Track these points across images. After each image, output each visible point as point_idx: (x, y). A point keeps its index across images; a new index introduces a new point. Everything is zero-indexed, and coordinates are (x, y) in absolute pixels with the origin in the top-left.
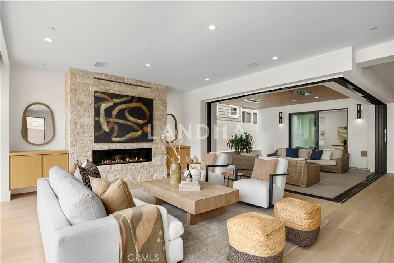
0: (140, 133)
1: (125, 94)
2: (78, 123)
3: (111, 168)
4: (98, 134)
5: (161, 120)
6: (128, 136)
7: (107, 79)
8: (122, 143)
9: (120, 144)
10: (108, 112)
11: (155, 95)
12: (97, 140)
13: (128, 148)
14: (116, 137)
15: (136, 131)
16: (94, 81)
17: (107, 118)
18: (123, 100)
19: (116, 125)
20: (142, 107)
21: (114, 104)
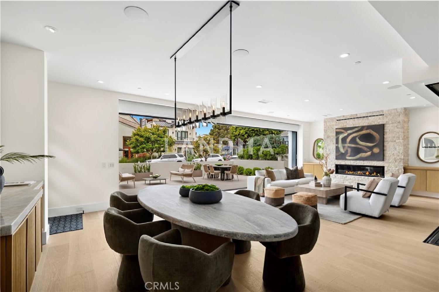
0: (369, 153)
1: (357, 126)
2: (328, 148)
3: (347, 177)
4: (337, 154)
5: (395, 141)
6: (358, 156)
7: (344, 119)
8: (355, 161)
9: (354, 161)
10: (344, 140)
11: (388, 120)
12: (337, 158)
13: (359, 165)
14: (349, 156)
15: (366, 152)
16: (336, 122)
17: (343, 144)
18: (354, 130)
19: (349, 148)
20: (371, 133)
21: (348, 134)
